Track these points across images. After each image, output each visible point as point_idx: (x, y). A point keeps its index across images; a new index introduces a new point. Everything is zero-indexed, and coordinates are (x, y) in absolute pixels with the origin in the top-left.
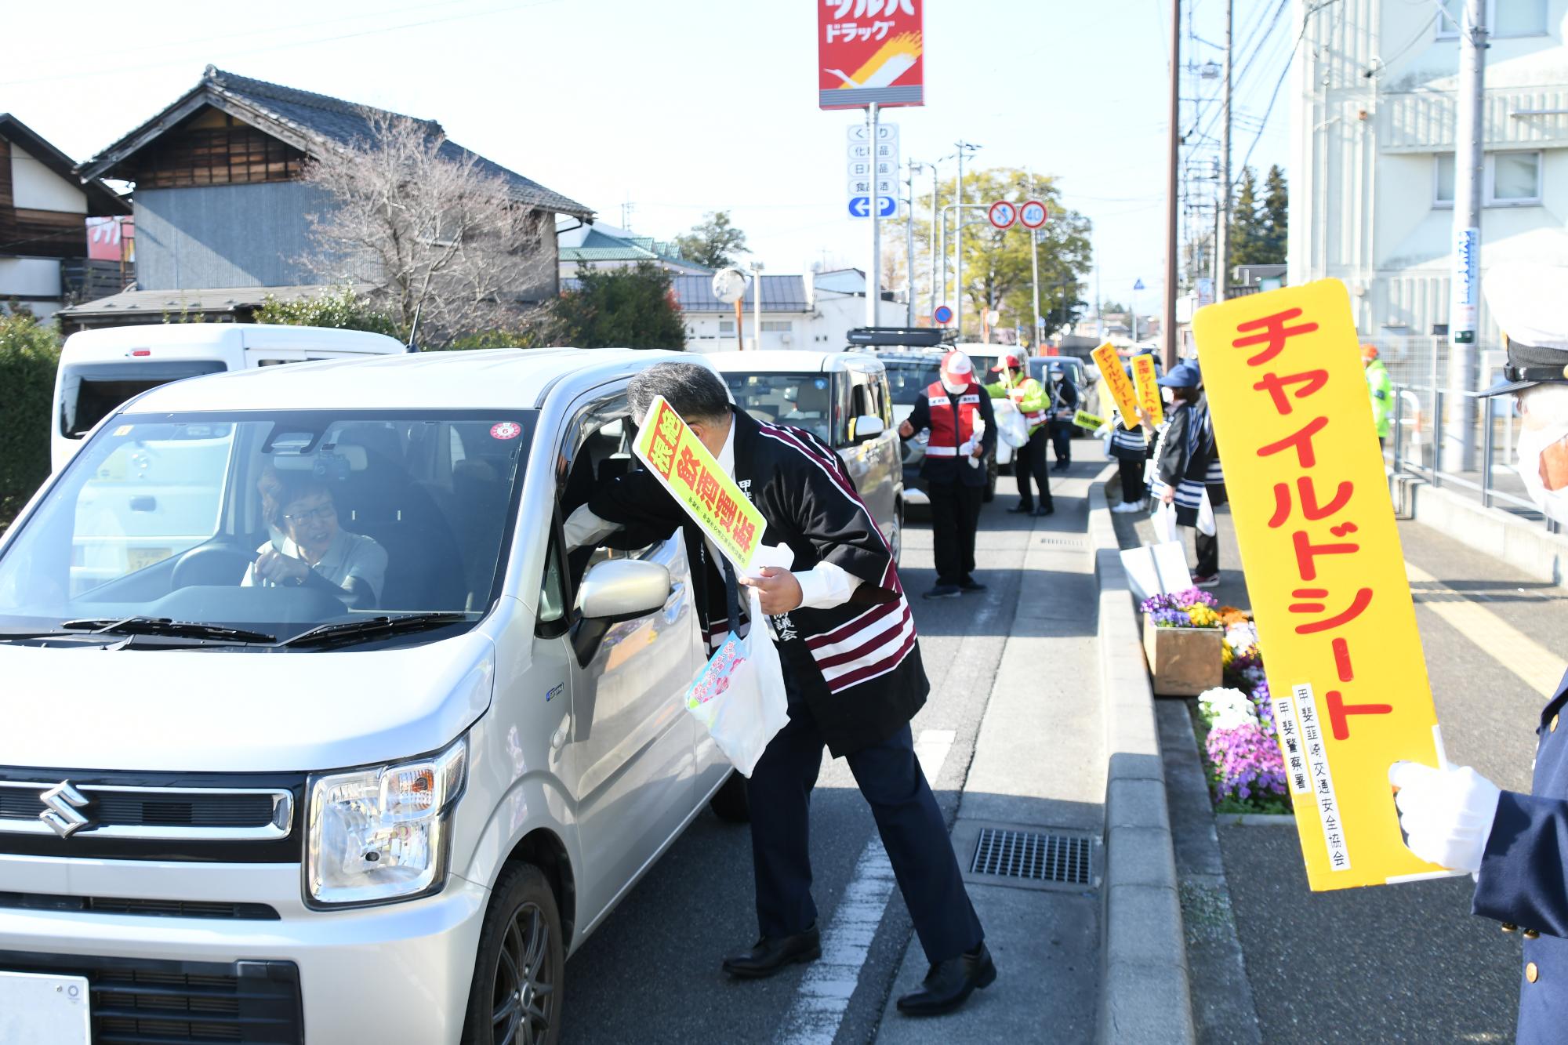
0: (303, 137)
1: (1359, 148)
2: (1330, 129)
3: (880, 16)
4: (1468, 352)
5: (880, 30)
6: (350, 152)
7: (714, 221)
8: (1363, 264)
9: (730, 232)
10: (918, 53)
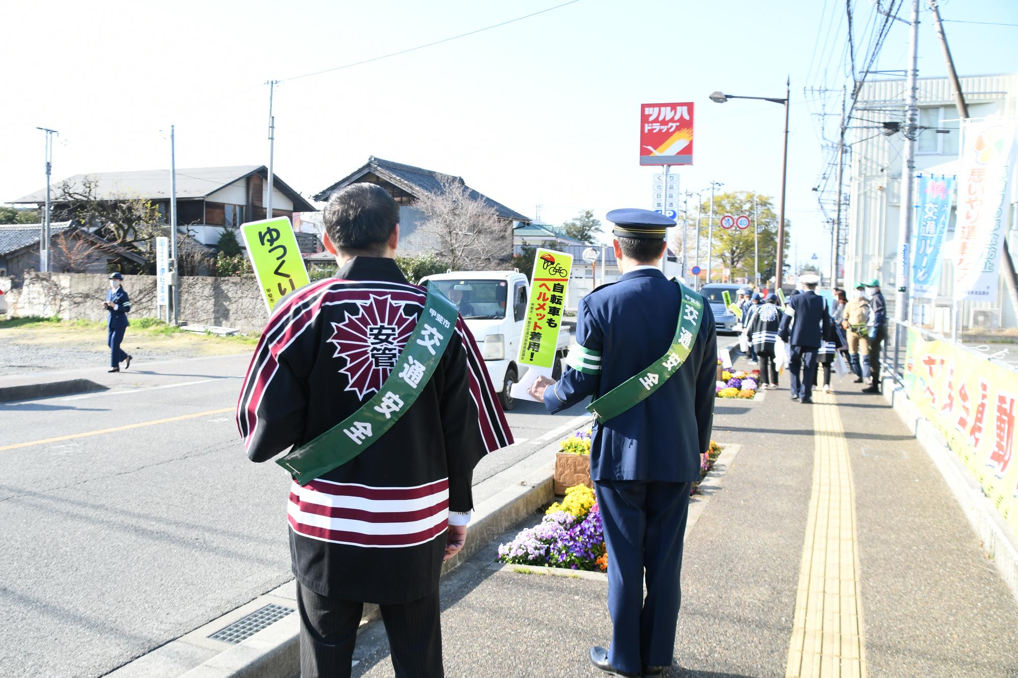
0: (411, 187)
1: (879, 202)
2: (865, 193)
3: (672, 120)
4: (904, 296)
5: (672, 127)
6: (432, 196)
7: (584, 214)
8: (879, 255)
9: (593, 221)
10: (690, 139)
